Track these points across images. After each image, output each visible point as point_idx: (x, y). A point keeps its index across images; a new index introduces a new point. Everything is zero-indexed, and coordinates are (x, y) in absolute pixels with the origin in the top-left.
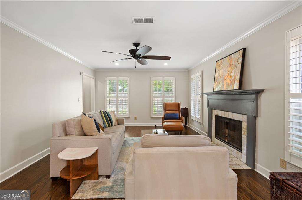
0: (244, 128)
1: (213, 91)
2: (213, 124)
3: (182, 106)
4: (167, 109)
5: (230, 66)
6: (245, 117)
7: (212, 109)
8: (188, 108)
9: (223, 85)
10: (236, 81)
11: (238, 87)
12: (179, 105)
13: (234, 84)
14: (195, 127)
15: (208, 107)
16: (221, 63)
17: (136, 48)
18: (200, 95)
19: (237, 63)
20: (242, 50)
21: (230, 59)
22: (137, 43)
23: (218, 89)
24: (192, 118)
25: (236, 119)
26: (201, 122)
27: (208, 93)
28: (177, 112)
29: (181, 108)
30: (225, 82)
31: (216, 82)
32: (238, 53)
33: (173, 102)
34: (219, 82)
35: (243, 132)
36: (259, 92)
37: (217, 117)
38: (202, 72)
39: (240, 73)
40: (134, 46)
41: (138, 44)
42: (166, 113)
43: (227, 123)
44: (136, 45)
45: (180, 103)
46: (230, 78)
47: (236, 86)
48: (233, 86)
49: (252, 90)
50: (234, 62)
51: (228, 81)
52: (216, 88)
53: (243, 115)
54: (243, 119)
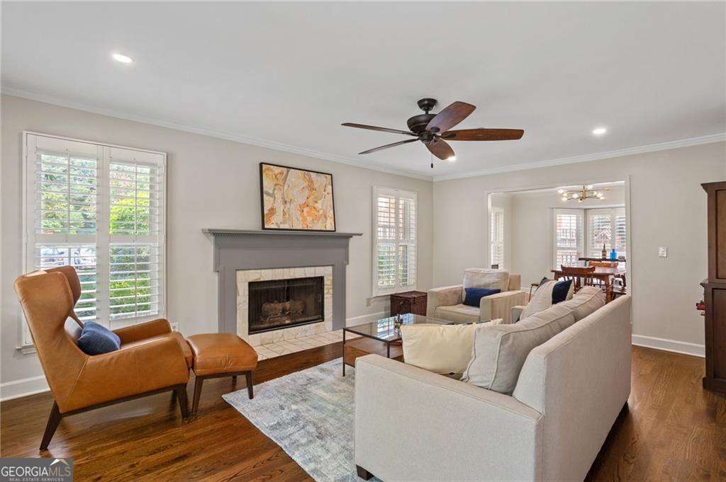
1: (264, 229)
5: (310, 191)
6: (330, 269)
7: (236, 271)
10: (329, 219)
11: (333, 227)
15: (215, 267)
16: (280, 174)
17: (427, 113)
19: (324, 191)
20: (329, 174)
21: (307, 177)
22: (427, 99)
32: (323, 176)
35: (325, 292)
39: (332, 208)
40: (421, 107)
41: (431, 103)
44: (428, 104)
46: (314, 210)
47: (330, 226)
48: (324, 225)
50: (319, 188)
53: (326, 267)
54: (326, 272)
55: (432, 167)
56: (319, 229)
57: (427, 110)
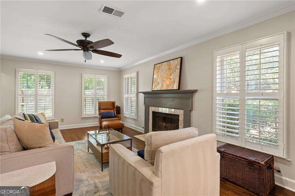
0: (181, 120)
1: (152, 91)
2: (150, 119)
3: (116, 104)
4: (102, 108)
5: (169, 70)
6: (182, 111)
7: (149, 106)
8: (120, 107)
9: (163, 86)
10: (175, 83)
11: (178, 87)
12: (113, 103)
13: (174, 85)
14: (129, 124)
15: (144, 104)
16: (159, 66)
17: (86, 39)
18: (136, 94)
19: (176, 68)
20: (180, 58)
21: (169, 64)
22: (87, 33)
23: (157, 89)
24: (125, 115)
25: (174, 114)
26: (137, 119)
27: (144, 92)
28: (112, 111)
29: (116, 106)
30: (164, 83)
31: (155, 82)
32: (176, 60)
33: (106, 101)
34: (158, 83)
35: (180, 124)
36: (194, 92)
37: (154, 113)
38: (138, 73)
39: (179, 76)
40: (84, 36)
41: (88, 35)
42: (100, 112)
43: (165, 118)
44: (86, 35)
45: (115, 101)
46: (169, 80)
47: (176, 87)
48: (173, 87)
49: (186, 90)
50: (173, 67)
51: (168, 82)
52: (155, 87)
53: (180, 110)
54: (180, 113)
55: (85, 62)
56: (170, 89)
57: (86, 38)
